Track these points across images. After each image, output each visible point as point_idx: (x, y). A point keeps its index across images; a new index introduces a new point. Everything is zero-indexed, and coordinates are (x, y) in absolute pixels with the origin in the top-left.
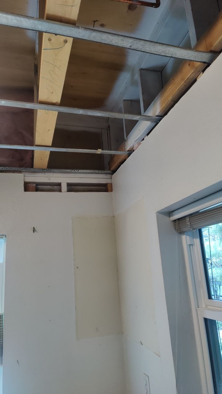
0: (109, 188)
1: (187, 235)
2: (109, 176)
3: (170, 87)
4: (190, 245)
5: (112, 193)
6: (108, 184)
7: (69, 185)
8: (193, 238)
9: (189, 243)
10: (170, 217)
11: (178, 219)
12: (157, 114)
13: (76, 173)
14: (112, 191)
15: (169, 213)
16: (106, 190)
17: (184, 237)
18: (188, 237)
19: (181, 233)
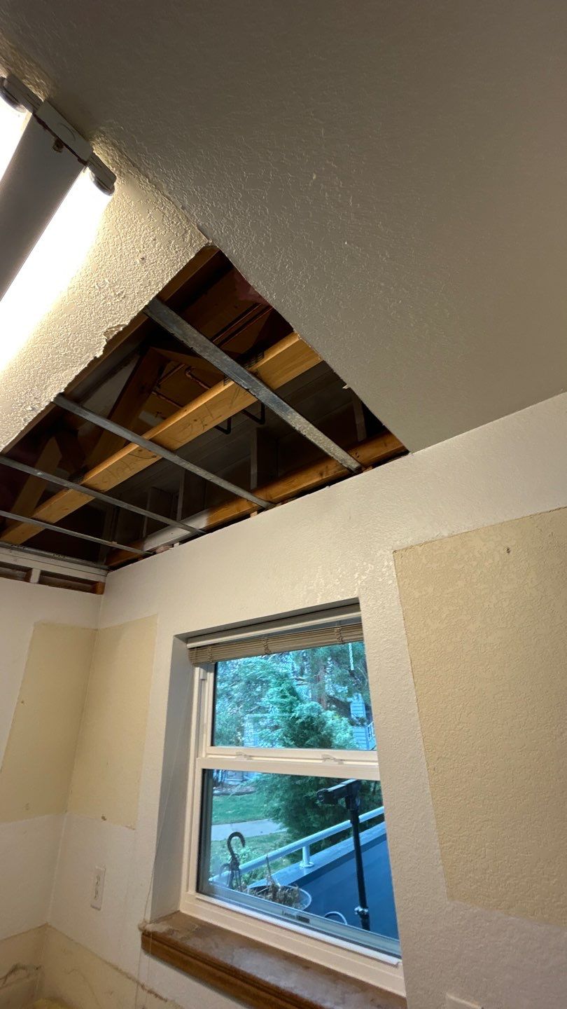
0: (99, 589)
1: (201, 667)
2: (103, 572)
3: (222, 509)
4: (202, 680)
5: (103, 596)
6: (98, 582)
7: (43, 573)
8: (207, 672)
9: (201, 678)
10: (187, 643)
11: (197, 647)
12: (201, 528)
13: (59, 559)
14: (102, 593)
15: (188, 638)
16: (94, 591)
17: (197, 669)
18: (202, 670)
19: (197, 665)
